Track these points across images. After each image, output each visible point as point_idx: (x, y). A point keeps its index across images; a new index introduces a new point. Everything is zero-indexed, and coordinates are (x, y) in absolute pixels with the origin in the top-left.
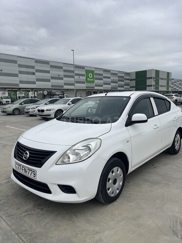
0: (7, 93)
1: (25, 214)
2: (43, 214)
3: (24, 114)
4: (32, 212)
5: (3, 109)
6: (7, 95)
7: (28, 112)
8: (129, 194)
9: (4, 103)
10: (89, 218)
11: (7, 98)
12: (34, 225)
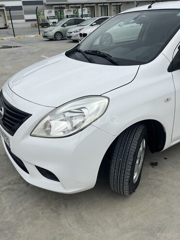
0: (53, 11)
1: (6, 187)
2: (25, 193)
3: (66, 39)
4: (15, 187)
5: (45, 32)
6: (53, 14)
7: (70, 37)
8: (160, 181)
9: (50, 24)
10: (82, 214)
11: (54, 18)
12: (8, 207)
